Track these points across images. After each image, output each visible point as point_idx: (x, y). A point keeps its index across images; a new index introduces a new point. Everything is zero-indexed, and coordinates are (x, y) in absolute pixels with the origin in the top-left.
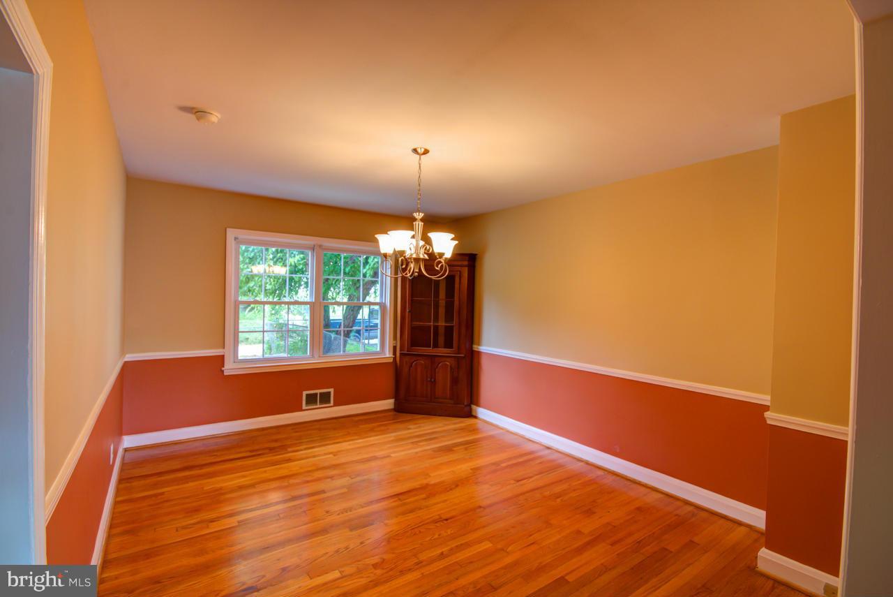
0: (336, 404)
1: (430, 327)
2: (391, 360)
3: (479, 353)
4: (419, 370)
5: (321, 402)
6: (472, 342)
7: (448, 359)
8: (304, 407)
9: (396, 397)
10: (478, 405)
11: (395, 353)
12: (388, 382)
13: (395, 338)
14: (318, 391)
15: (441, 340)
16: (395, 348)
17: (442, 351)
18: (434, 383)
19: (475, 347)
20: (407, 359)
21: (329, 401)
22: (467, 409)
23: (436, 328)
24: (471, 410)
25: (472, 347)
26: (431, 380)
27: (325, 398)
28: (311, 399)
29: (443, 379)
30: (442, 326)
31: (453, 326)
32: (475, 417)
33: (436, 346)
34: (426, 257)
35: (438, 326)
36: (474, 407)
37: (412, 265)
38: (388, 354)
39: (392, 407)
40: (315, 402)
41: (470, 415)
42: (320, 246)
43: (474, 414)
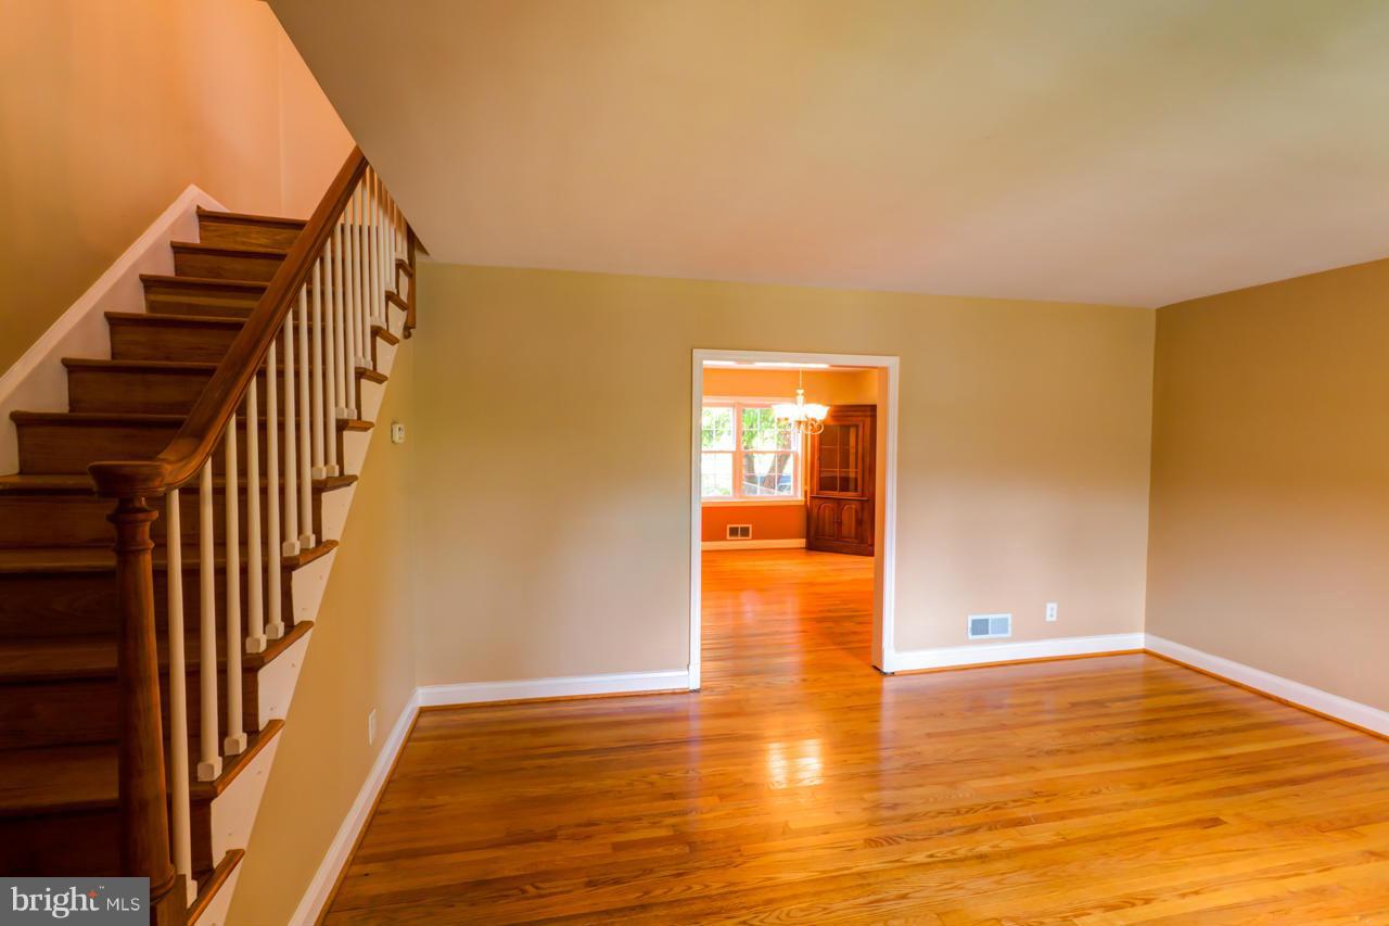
0: (753, 539)
2: (803, 503)
4: (827, 511)
5: (743, 535)
7: (853, 502)
8: (728, 537)
9: (808, 537)
11: (806, 497)
12: (799, 522)
13: (806, 484)
14: (739, 526)
16: (806, 492)
18: (840, 524)
20: (816, 502)
21: (748, 536)
26: (838, 521)
27: (745, 532)
28: (734, 532)
29: (849, 518)
38: (800, 497)
39: (804, 545)
40: (737, 534)
42: (738, 403)
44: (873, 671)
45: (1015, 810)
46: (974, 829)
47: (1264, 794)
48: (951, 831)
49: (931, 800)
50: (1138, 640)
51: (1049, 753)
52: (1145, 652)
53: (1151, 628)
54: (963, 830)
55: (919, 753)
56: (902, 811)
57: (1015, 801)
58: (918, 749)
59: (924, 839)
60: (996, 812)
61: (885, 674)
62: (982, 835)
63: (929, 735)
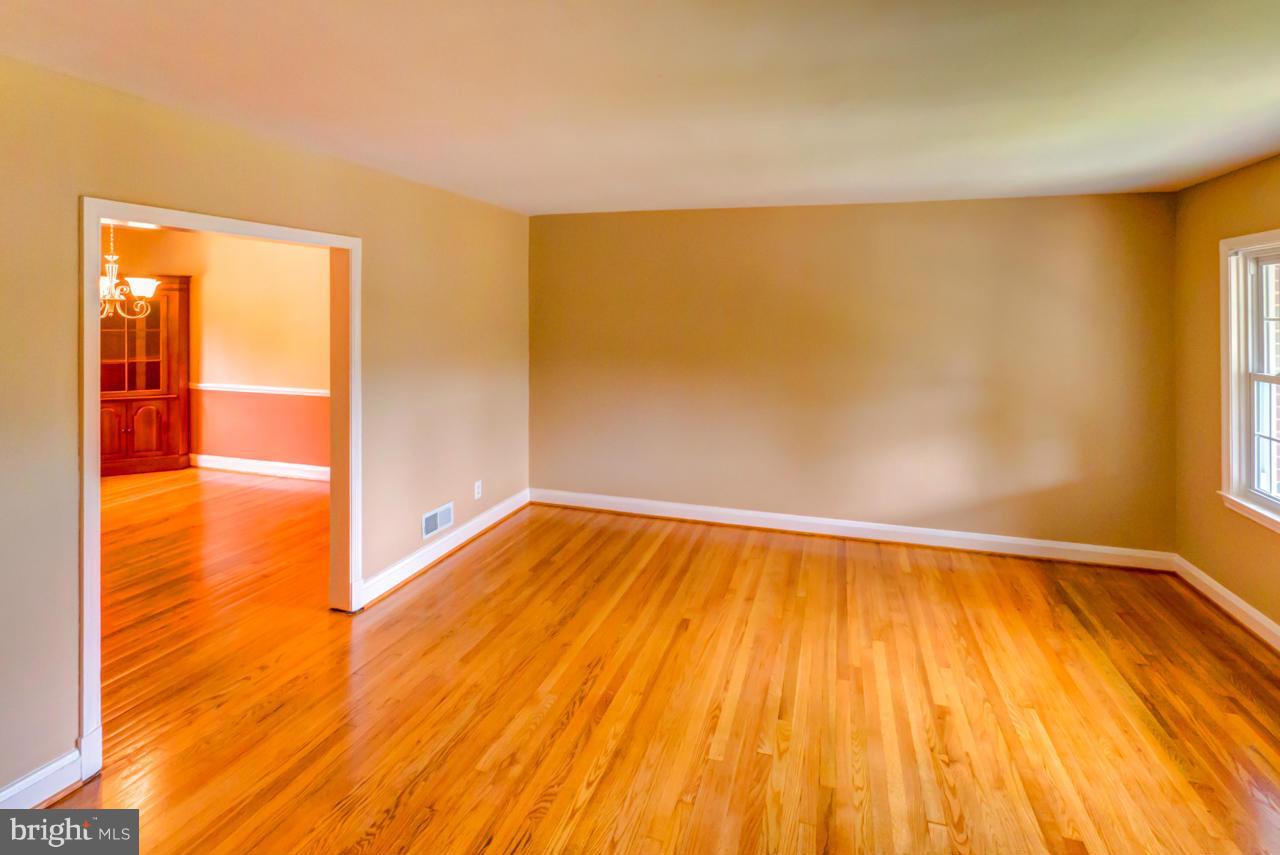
1: (123, 365)
3: (199, 392)
6: (189, 380)
7: (154, 402)
10: (198, 452)
15: (141, 379)
17: (142, 393)
18: (131, 433)
19: (193, 386)
22: (183, 459)
23: (133, 366)
24: (189, 460)
25: (188, 385)
26: (126, 431)
30: (141, 363)
31: (158, 363)
32: (196, 467)
33: (133, 386)
34: (123, 298)
35: (135, 363)
36: (192, 456)
37: (107, 306)
41: (188, 465)
43: (192, 463)
44: (337, 616)
45: (593, 691)
46: (588, 732)
47: (682, 587)
48: (576, 747)
49: (533, 727)
50: (526, 496)
51: (563, 622)
52: (532, 504)
53: (535, 482)
54: (583, 738)
55: (475, 686)
56: (524, 759)
57: (585, 684)
58: (469, 682)
59: (569, 772)
60: (585, 702)
61: (354, 613)
62: (599, 733)
63: (465, 660)
